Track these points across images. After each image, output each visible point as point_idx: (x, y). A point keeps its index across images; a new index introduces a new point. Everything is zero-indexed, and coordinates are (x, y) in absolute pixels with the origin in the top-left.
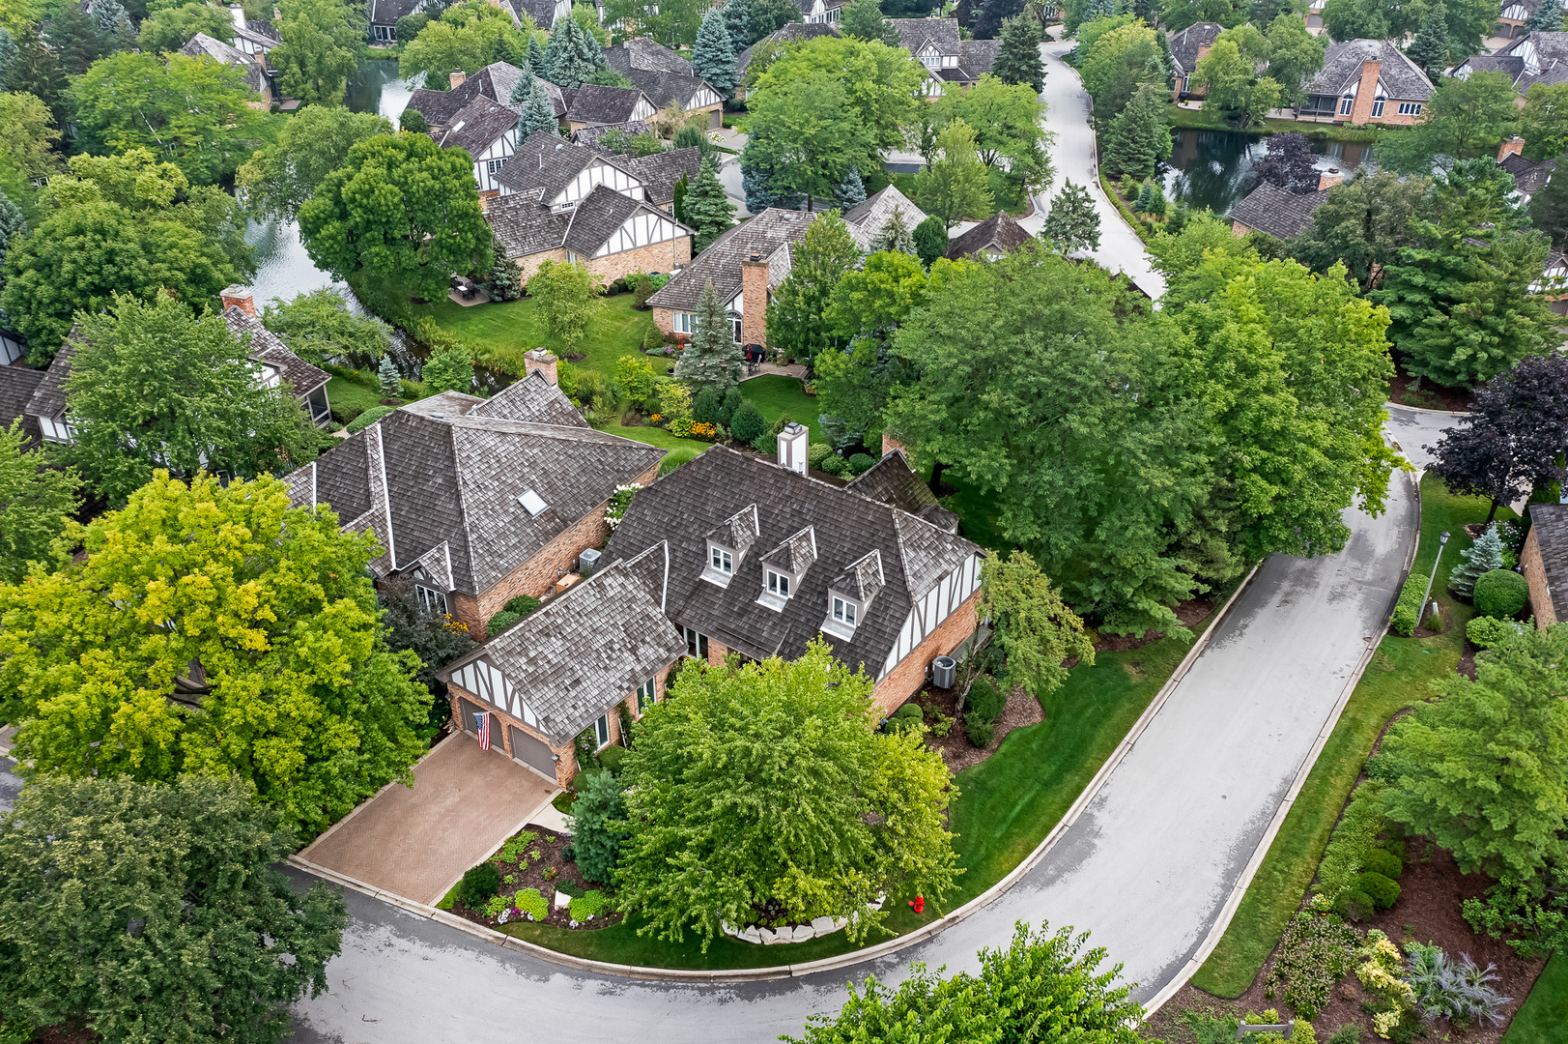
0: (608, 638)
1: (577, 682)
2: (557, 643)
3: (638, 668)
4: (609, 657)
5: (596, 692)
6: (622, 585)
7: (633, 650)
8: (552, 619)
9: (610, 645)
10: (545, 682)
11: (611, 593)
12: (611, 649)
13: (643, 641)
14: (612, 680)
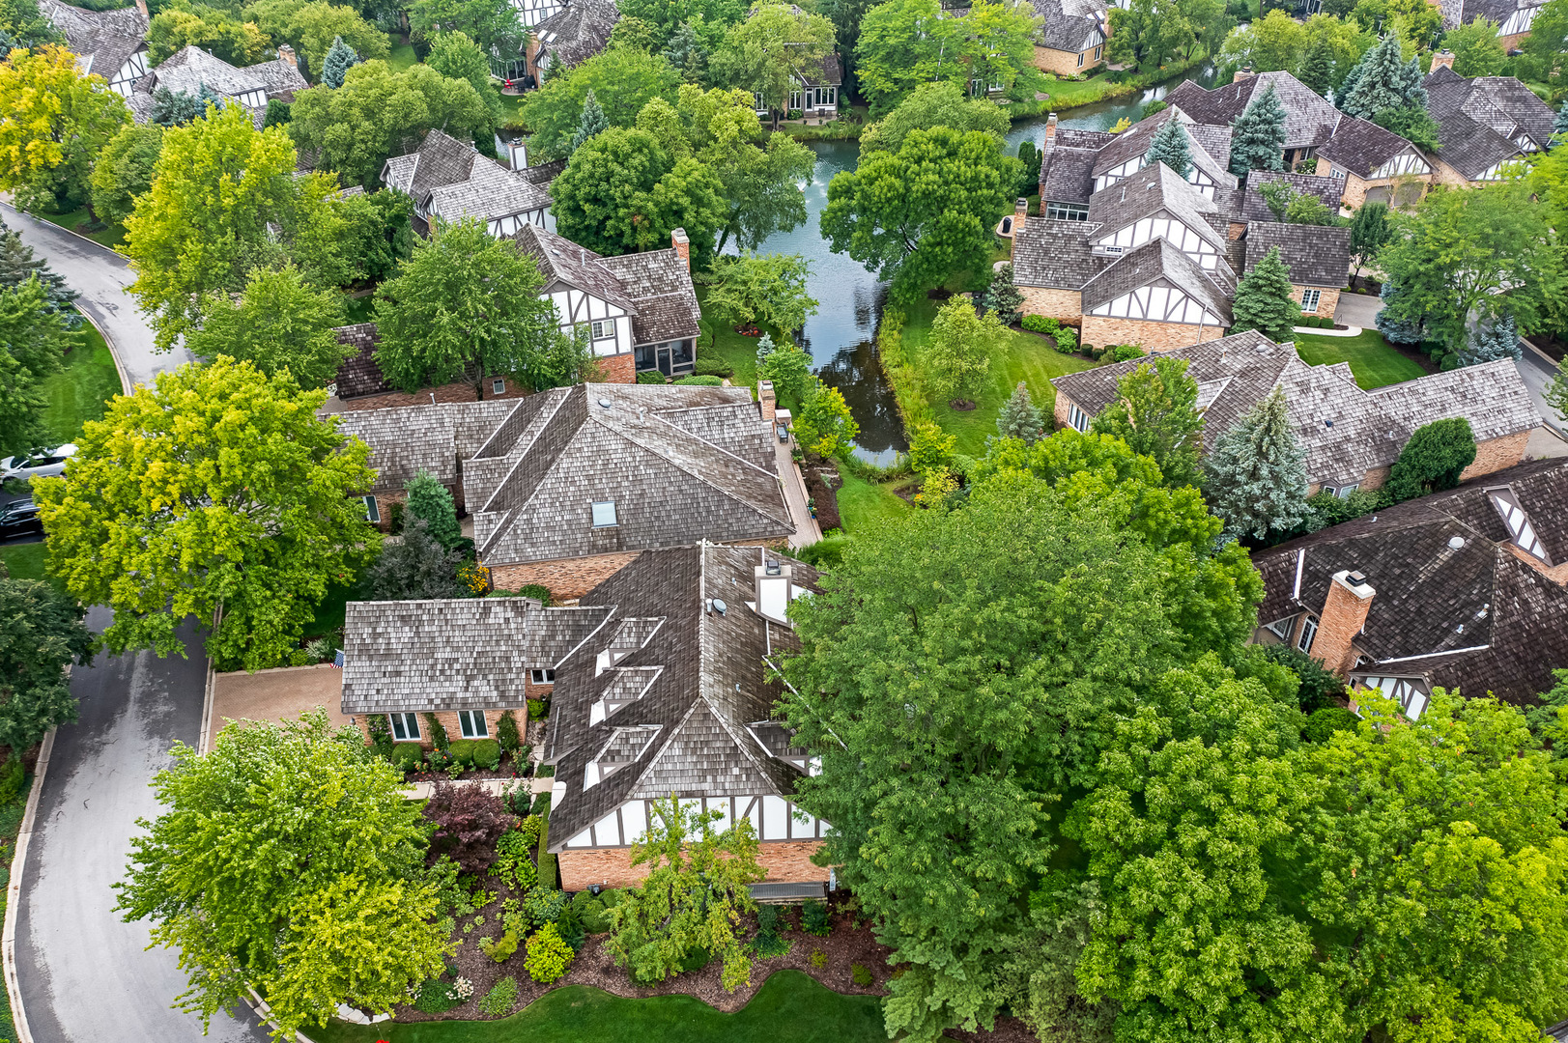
0: (455, 655)
1: (398, 674)
2: (407, 633)
3: (460, 695)
4: (442, 672)
5: (407, 691)
6: (507, 620)
7: (469, 679)
8: (420, 612)
9: (451, 662)
10: (371, 658)
11: (491, 621)
12: (451, 668)
13: (485, 677)
14: (428, 690)
